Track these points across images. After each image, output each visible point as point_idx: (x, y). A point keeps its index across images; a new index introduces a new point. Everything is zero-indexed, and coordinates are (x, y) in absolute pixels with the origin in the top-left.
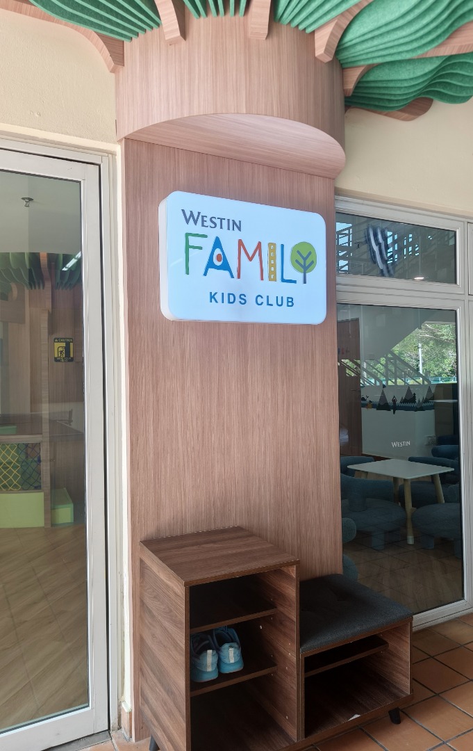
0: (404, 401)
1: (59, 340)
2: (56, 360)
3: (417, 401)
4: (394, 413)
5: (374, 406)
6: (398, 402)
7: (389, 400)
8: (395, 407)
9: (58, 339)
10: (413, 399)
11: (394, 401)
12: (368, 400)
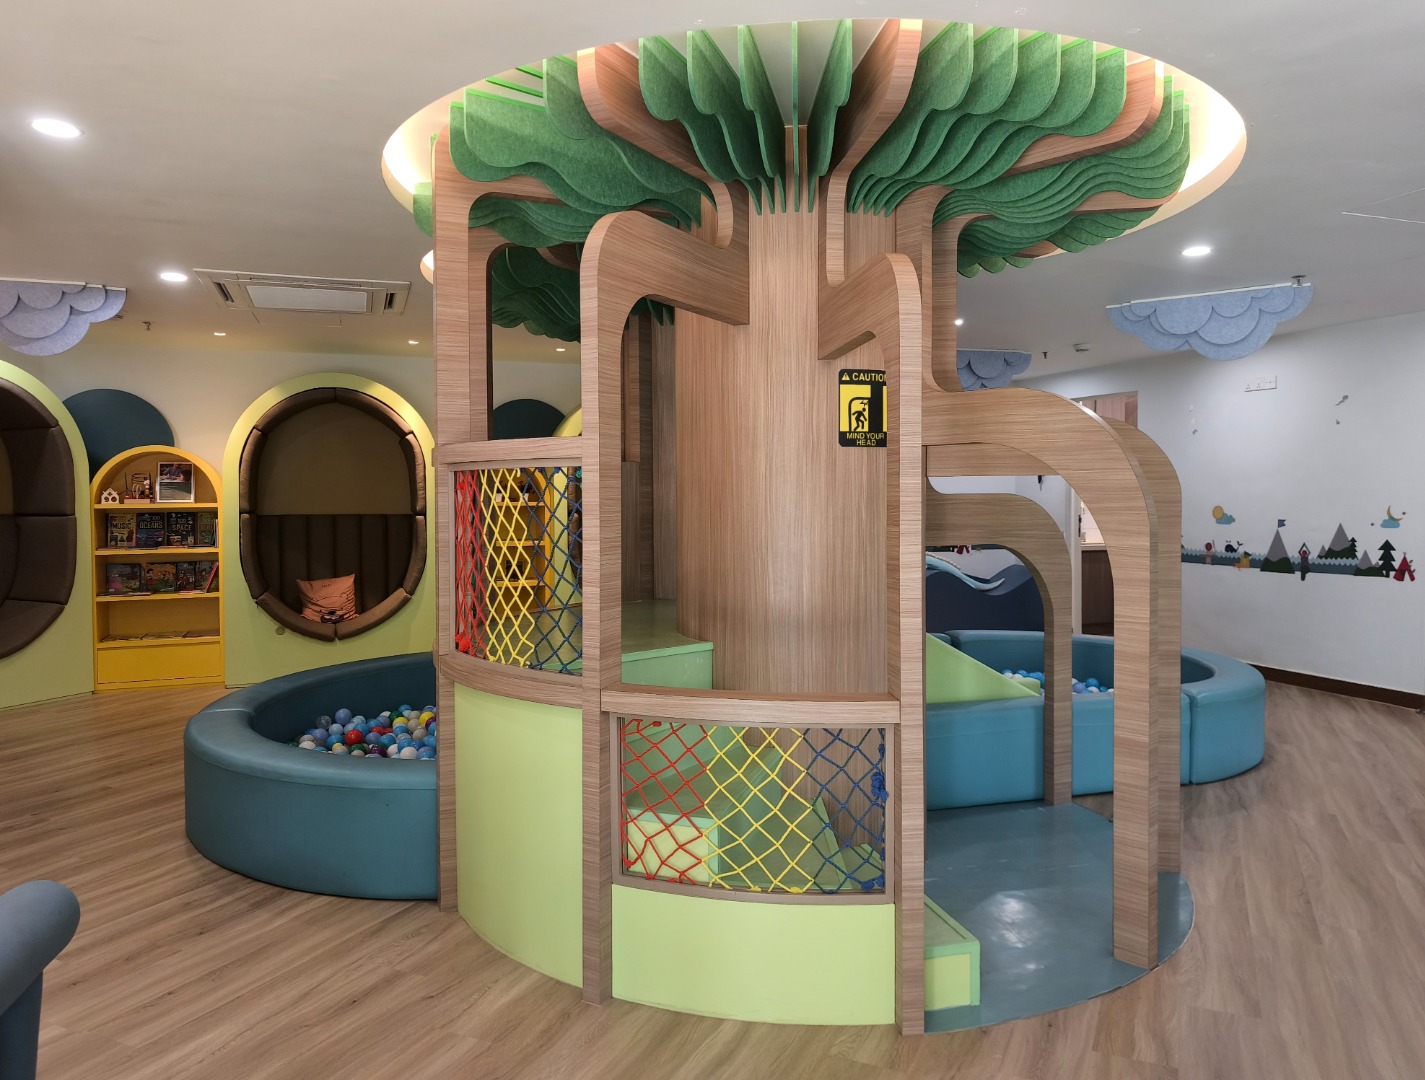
0: (1330, 553)
1: (851, 376)
2: (845, 440)
3: (1359, 554)
4: (1303, 578)
5: (1255, 563)
6: (1313, 557)
7: (1293, 553)
8: (1305, 567)
9: (850, 372)
10: (1350, 550)
11: (1304, 554)
12: (1241, 550)
